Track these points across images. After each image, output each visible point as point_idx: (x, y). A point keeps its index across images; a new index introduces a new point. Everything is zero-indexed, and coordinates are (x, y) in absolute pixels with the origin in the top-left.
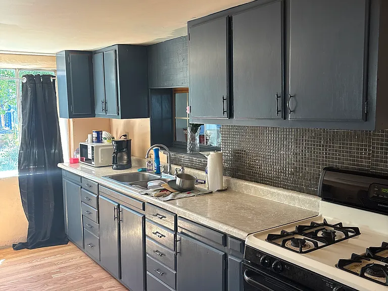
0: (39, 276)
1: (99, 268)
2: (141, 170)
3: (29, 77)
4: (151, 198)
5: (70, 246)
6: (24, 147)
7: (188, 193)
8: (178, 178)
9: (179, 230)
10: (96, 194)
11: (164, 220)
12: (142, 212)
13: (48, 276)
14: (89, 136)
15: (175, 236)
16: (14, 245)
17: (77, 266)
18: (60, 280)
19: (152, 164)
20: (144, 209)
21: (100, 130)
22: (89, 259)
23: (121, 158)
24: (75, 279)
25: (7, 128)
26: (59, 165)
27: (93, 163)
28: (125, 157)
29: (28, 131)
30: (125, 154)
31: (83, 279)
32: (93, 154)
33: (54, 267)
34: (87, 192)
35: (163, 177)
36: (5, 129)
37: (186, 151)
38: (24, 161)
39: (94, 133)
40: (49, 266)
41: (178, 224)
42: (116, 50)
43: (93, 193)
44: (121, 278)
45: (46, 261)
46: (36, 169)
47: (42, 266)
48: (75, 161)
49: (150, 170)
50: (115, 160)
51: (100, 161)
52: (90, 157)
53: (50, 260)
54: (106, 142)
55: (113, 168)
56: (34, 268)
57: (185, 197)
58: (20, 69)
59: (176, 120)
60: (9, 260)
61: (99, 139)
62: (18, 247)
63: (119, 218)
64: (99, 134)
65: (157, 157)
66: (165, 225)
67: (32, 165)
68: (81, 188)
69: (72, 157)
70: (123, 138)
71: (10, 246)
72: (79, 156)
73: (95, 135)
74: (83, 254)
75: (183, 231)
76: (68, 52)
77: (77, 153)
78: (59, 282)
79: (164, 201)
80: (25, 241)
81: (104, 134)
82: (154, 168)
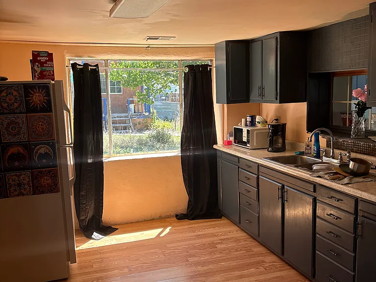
0: (204, 244)
1: (257, 243)
2: (299, 153)
3: (191, 67)
4: (326, 181)
5: (224, 221)
6: (186, 130)
7: (364, 178)
8: (351, 162)
9: (360, 213)
10: (256, 174)
11: (341, 203)
12: (314, 194)
13: (213, 245)
14: (243, 120)
15: (356, 219)
16: (177, 216)
17: (237, 240)
18: (224, 250)
19: (311, 148)
20: (315, 191)
21: (254, 114)
22: (245, 234)
23: (277, 142)
24: (237, 251)
25: (147, 114)
26: (215, 146)
27: (248, 145)
28: (280, 141)
29: (189, 115)
30: (281, 138)
31: (244, 251)
32: (248, 137)
33: (215, 238)
34: (245, 171)
35: (324, 161)
36: (145, 114)
37: (351, 136)
38: (186, 141)
39: (248, 118)
40: (210, 237)
41: (360, 208)
42: (277, 38)
43: (253, 173)
44: (283, 254)
45: (208, 232)
46: (194, 150)
47: (204, 236)
48: (229, 143)
49: (308, 153)
50: (272, 143)
51: (255, 144)
52: (245, 139)
53: (210, 232)
54: (259, 126)
55: (268, 150)
56: (199, 237)
57: (362, 182)
58: (182, 60)
59: (333, 104)
60: (176, 228)
61: (253, 123)
62: (180, 217)
63: (282, 197)
64: (253, 118)
65: (317, 141)
66: (342, 208)
67: (192, 145)
68: (239, 167)
69: (225, 139)
70: (274, 123)
71: (173, 216)
72: (232, 139)
73: (249, 119)
74: (238, 228)
75: (366, 215)
76: (228, 42)
77: (231, 136)
78: (224, 252)
79: (342, 184)
80: (185, 212)
81: (258, 118)
82: (313, 152)
